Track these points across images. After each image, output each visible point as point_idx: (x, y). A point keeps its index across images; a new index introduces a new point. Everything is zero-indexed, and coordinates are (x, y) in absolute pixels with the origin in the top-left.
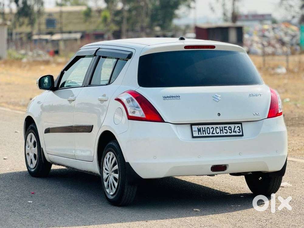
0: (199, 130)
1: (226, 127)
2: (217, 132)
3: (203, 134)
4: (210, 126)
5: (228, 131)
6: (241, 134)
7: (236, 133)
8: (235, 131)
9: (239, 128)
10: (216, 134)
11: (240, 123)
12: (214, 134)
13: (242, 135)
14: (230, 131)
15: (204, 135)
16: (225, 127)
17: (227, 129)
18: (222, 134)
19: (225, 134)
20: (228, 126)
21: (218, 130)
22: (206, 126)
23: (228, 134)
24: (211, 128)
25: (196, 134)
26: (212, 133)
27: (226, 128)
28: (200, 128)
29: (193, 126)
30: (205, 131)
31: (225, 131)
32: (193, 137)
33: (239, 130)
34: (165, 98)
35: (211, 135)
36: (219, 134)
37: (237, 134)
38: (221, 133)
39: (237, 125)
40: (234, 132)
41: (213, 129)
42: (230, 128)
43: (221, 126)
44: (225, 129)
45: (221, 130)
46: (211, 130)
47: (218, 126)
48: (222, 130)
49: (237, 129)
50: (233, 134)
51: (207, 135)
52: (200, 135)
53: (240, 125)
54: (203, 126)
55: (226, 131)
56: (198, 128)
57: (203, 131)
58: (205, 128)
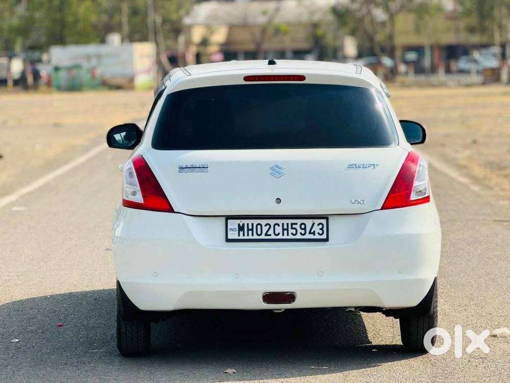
0: (241, 228)
1: (296, 224)
2: (276, 233)
3: (248, 235)
4: (263, 222)
5: (299, 231)
6: (324, 236)
7: (314, 235)
8: (312, 231)
9: (321, 226)
10: (273, 237)
11: (325, 217)
12: (270, 235)
13: (327, 240)
14: (303, 232)
15: (250, 237)
16: (292, 224)
17: (297, 227)
18: (285, 237)
19: (291, 237)
20: (299, 222)
21: (279, 230)
22: (256, 222)
23: (299, 236)
24: (266, 225)
25: (233, 235)
26: (266, 235)
27: (294, 226)
28: (243, 224)
29: (229, 221)
30: (252, 230)
31: (291, 231)
32: (228, 240)
33: (322, 229)
34: (182, 168)
35: (263, 237)
36: (280, 237)
37: (317, 237)
38: (283, 235)
39: (317, 221)
40: (310, 233)
41: (268, 226)
42: (303, 227)
43: (285, 221)
44: (292, 228)
45: (284, 230)
46: (265, 229)
47: (280, 222)
48: (287, 229)
49: (317, 229)
50: (308, 236)
51: (256, 237)
52: (241, 237)
53: (324, 221)
54: (250, 222)
55: (294, 231)
56: (239, 225)
57: (248, 230)
58: (253, 224)
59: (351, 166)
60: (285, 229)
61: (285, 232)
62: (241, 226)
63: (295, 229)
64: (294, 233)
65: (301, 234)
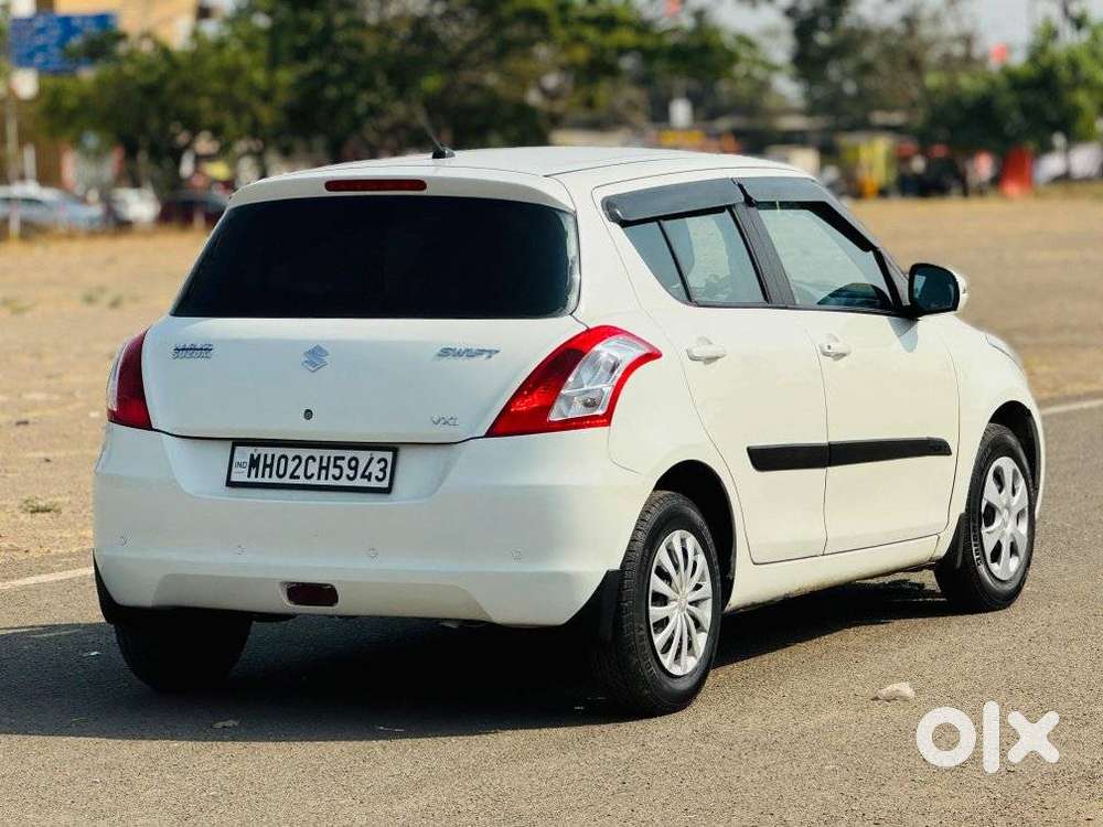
0: (254, 463)
1: (343, 458)
2: (309, 474)
3: (263, 476)
4: (291, 453)
5: (347, 471)
6: (385, 484)
7: (369, 480)
8: (367, 474)
9: (382, 465)
10: (303, 481)
11: (393, 448)
12: (298, 477)
13: (388, 491)
14: (351, 473)
15: (266, 480)
16: (336, 459)
17: (344, 464)
18: (322, 482)
19: (331, 482)
20: (348, 454)
21: (313, 468)
22: (279, 452)
23: (344, 482)
24: (294, 459)
25: (240, 475)
26: (292, 476)
27: (339, 462)
28: (259, 456)
29: (238, 449)
30: (271, 466)
31: (334, 471)
32: (230, 484)
33: (383, 470)
34: (180, 350)
35: (287, 480)
36: (314, 481)
37: (374, 483)
38: (319, 478)
39: (378, 455)
40: (363, 476)
41: (297, 461)
42: (353, 464)
43: (326, 453)
44: (335, 466)
45: (321, 468)
46: (292, 465)
47: (317, 453)
48: (327, 468)
49: (375, 469)
50: (359, 482)
51: (275, 480)
52: (253, 479)
53: (389, 456)
54: (269, 451)
55: (337, 472)
56: (252, 456)
57: (265, 466)
58: (273, 456)
59: (445, 352)
60: (324, 468)
61: (324, 472)
62: (255, 457)
63: (340, 467)
64: (337, 475)
65: (348, 476)
